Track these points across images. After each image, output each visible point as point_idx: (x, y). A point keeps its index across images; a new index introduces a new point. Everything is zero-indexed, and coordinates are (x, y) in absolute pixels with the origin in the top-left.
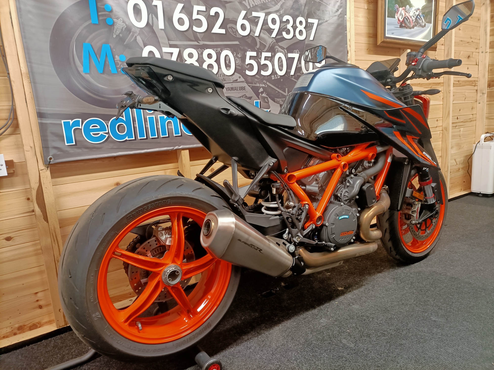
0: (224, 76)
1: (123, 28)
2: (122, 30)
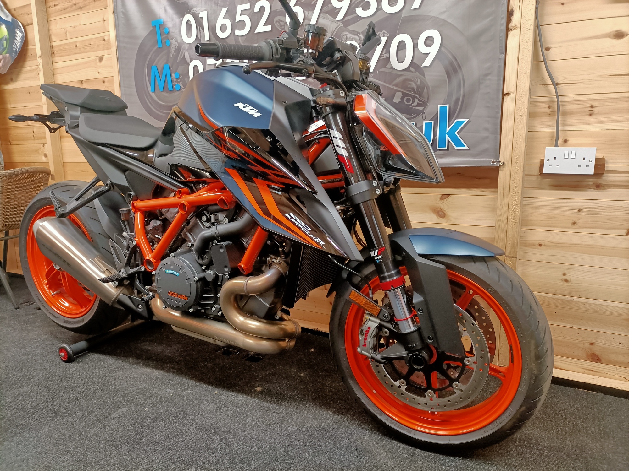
1: (176, 47)
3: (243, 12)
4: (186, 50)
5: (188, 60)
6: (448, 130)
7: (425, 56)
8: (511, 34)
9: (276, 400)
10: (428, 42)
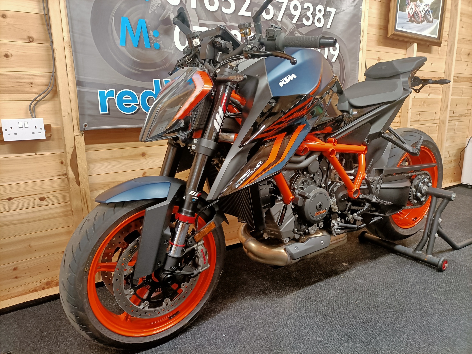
1: (158, 5)
2: (157, 6)
7: (333, 56)
10: (334, 48)
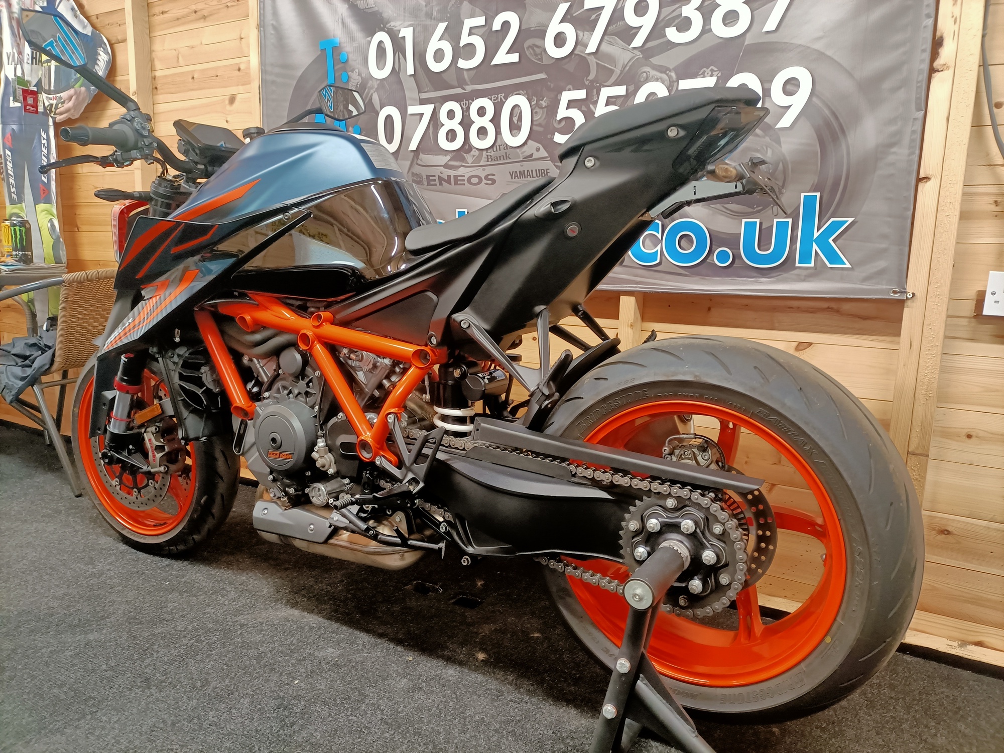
0: (507, 149)
1: (357, 84)
2: (357, 87)
3: (473, 31)
4: (374, 89)
5: (377, 106)
6: (816, 235)
7: (782, 110)
8: (937, 77)
9: (511, 679)
10: (789, 87)
